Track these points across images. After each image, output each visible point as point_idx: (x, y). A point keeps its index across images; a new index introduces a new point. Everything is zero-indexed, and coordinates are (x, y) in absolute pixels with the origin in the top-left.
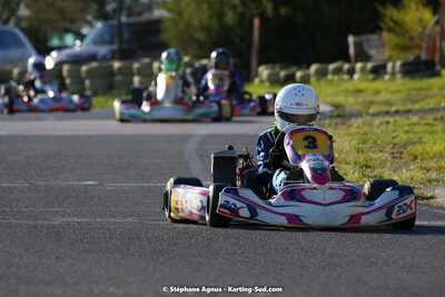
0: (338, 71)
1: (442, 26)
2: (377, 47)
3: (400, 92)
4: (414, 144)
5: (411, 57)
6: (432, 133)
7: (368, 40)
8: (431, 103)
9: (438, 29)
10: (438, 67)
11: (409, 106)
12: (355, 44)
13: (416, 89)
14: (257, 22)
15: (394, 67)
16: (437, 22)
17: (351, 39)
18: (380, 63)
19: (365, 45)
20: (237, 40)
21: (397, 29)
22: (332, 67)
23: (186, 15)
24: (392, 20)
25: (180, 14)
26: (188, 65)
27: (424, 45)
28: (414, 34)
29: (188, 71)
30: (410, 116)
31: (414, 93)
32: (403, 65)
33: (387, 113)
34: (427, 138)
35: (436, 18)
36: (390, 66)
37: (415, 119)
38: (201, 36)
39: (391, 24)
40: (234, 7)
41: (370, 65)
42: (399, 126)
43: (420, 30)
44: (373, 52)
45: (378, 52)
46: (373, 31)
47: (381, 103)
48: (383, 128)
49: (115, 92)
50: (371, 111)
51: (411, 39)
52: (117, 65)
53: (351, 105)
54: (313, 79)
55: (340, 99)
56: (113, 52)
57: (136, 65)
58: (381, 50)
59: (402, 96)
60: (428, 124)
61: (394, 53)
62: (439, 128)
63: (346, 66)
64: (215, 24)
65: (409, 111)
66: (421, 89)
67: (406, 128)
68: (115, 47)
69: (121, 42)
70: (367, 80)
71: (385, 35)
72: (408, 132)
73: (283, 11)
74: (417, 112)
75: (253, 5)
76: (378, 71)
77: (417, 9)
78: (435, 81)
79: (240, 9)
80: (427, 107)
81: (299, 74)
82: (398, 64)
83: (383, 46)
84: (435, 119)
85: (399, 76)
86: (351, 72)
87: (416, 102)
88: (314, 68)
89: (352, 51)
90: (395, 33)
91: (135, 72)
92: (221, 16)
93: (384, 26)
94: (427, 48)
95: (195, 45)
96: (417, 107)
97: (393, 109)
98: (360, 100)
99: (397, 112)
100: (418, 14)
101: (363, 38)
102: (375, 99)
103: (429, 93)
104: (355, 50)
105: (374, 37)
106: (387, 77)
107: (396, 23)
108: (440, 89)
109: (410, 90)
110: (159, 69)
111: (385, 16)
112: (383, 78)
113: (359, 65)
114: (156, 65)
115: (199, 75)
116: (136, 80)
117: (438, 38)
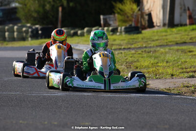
2: (113, 20)
3: (124, 40)
4: (135, 62)
5: (128, 25)
6: (142, 57)
7: (110, 18)
8: (139, 45)
9: (140, 13)
10: (140, 30)
11: (129, 46)
12: (104, 19)
13: (131, 39)
14: (60, 9)
15: (121, 29)
16: (139, 10)
17: (102, 17)
18: (115, 27)
19: (108, 20)
20: (51, 17)
21: (121, 13)
22: (94, 29)
23: (28, 6)
24: (119, 9)
25: (26, 5)
26: (30, 27)
27: (133, 20)
28: (129, 15)
29: (30, 30)
30: (131, 50)
31: (131, 40)
32: (125, 28)
33: (120, 49)
34: (140, 59)
35: (139, 8)
36: (119, 28)
37: (133, 52)
38: (35, 15)
39: (119, 11)
40: (50, 2)
41: (110, 28)
42: (127, 55)
43: (132, 13)
44: (111, 23)
46: (111, 14)
47: (117, 45)
48: (120, 55)
50: (113, 48)
51: (128, 17)
54: (85, 34)
57: (6, 28)
58: (115, 22)
59: (126, 42)
60: (140, 54)
61: (120, 23)
62: (145, 55)
64: (41, 10)
65: (130, 48)
66: (134, 39)
67: (130, 55)
70: (110, 35)
71: (116, 15)
72: (131, 57)
73: (71, 4)
74: (133, 49)
75: (58, 2)
76: (114, 31)
77: (130, 4)
78: (140, 36)
79: (52, 3)
80: (137, 47)
81: (79, 32)
82: (123, 28)
83: (116, 20)
84: (142, 52)
85: (123, 33)
87: (132, 44)
88: (86, 29)
89: (102, 22)
90: (120, 15)
91: (6, 30)
92: (44, 6)
93: (116, 12)
94: (135, 21)
95: (32, 19)
96: (133, 46)
97: (123, 47)
99: (124, 49)
100: (131, 6)
101: (107, 16)
102: (114, 43)
103: (138, 41)
104: (104, 22)
105: (112, 16)
106: (118, 34)
107: (121, 10)
108: (142, 39)
109: (129, 39)
110: (17, 29)
111: (116, 7)
112: (116, 34)
113: (106, 28)
114: (16, 27)
115: (35, 32)
116: (7, 34)
117: (140, 16)
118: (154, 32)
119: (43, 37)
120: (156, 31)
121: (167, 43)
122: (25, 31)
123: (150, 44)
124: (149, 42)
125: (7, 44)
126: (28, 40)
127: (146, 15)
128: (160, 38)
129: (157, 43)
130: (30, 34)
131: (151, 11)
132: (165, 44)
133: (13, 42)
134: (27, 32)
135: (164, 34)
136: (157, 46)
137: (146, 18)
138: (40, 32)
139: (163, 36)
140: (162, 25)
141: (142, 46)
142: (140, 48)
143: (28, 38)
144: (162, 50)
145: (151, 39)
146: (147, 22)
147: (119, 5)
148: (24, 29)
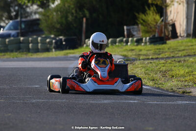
0: (121, 41)
1: (165, 22)
2: (136, 31)
3: (151, 50)
4: (169, 71)
5: (151, 36)
6: (175, 66)
8: (167, 55)
9: (163, 23)
10: (165, 40)
11: (157, 57)
12: (127, 29)
13: (158, 49)
14: (84, 20)
15: (146, 40)
16: (162, 21)
17: (125, 28)
18: (140, 38)
19: (132, 30)
22: (118, 39)
23: (51, 17)
25: (48, 16)
26: (53, 39)
27: (157, 30)
28: (152, 26)
29: (54, 41)
30: (161, 60)
31: (158, 51)
32: (150, 39)
34: (174, 68)
35: (162, 18)
36: (144, 39)
37: (163, 61)
38: (58, 26)
39: (142, 21)
40: (72, 13)
41: (135, 39)
42: (158, 64)
43: (155, 24)
44: (135, 33)
45: (137, 33)
46: (134, 25)
47: (144, 55)
48: (150, 64)
49: (21, 50)
50: (141, 58)
51: (151, 28)
52: (22, 39)
53: (131, 56)
54: (110, 45)
55: (125, 53)
56: (18, 33)
57: (30, 39)
58: (138, 32)
59: (152, 52)
63: (124, 39)
64: (64, 21)
66: (160, 49)
67: (162, 65)
68: (19, 31)
69: (21, 29)
70: (134, 45)
71: (140, 25)
72: (164, 66)
73: (94, 15)
74: (162, 58)
75: (81, 13)
76: (139, 41)
77: (153, 15)
79: (75, 15)
80: (165, 57)
82: (148, 38)
83: (139, 31)
84: (172, 61)
85: (148, 43)
86: (127, 42)
87: (159, 54)
88: (110, 40)
89: (126, 33)
90: (143, 25)
91: (30, 41)
92: (67, 17)
93: (139, 22)
94: (158, 32)
95: (55, 30)
96: (161, 56)
97: (150, 57)
98: (134, 53)
99: (152, 59)
101: (131, 27)
102: (140, 53)
103: (164, 51)
105: (136, 27)
106: (143, 44)
107: (144, 21)
108: (169, 49)
109: (155, 49)
110: (41, 40)
111: (139, 18)
112: (141, 45)
113: (130, 39)
114: (39, 39)
115: (59, 43)
116: (30, 45)
117: (163, 27)
118: (179, 43)
119: (68, 48)
120: (180, 41)
121: (194, 52)
122: (49, 42)
123: (177, 54)
124: (176, 52)
125: (32, 55)
126: (52, 51)
127: (170, 26)
128: (187, 48)
129: (184, 53)
130: (54, 45)
131: (175, 21)
132: (193, 54)
133: (38, 53)
134: (50, 43)
135: (189, 44)
136: (185, 56)
137: (170, 28)
138: (64, 43)
139: (189, 46)
140: (185, 35)
141: (169, 56)
142: (168, 58)
143: (52, 49)
144: (191, 59)
145: (177, 49)
146: (170, 33)
147: (142, 16)
148: (48, 40)
